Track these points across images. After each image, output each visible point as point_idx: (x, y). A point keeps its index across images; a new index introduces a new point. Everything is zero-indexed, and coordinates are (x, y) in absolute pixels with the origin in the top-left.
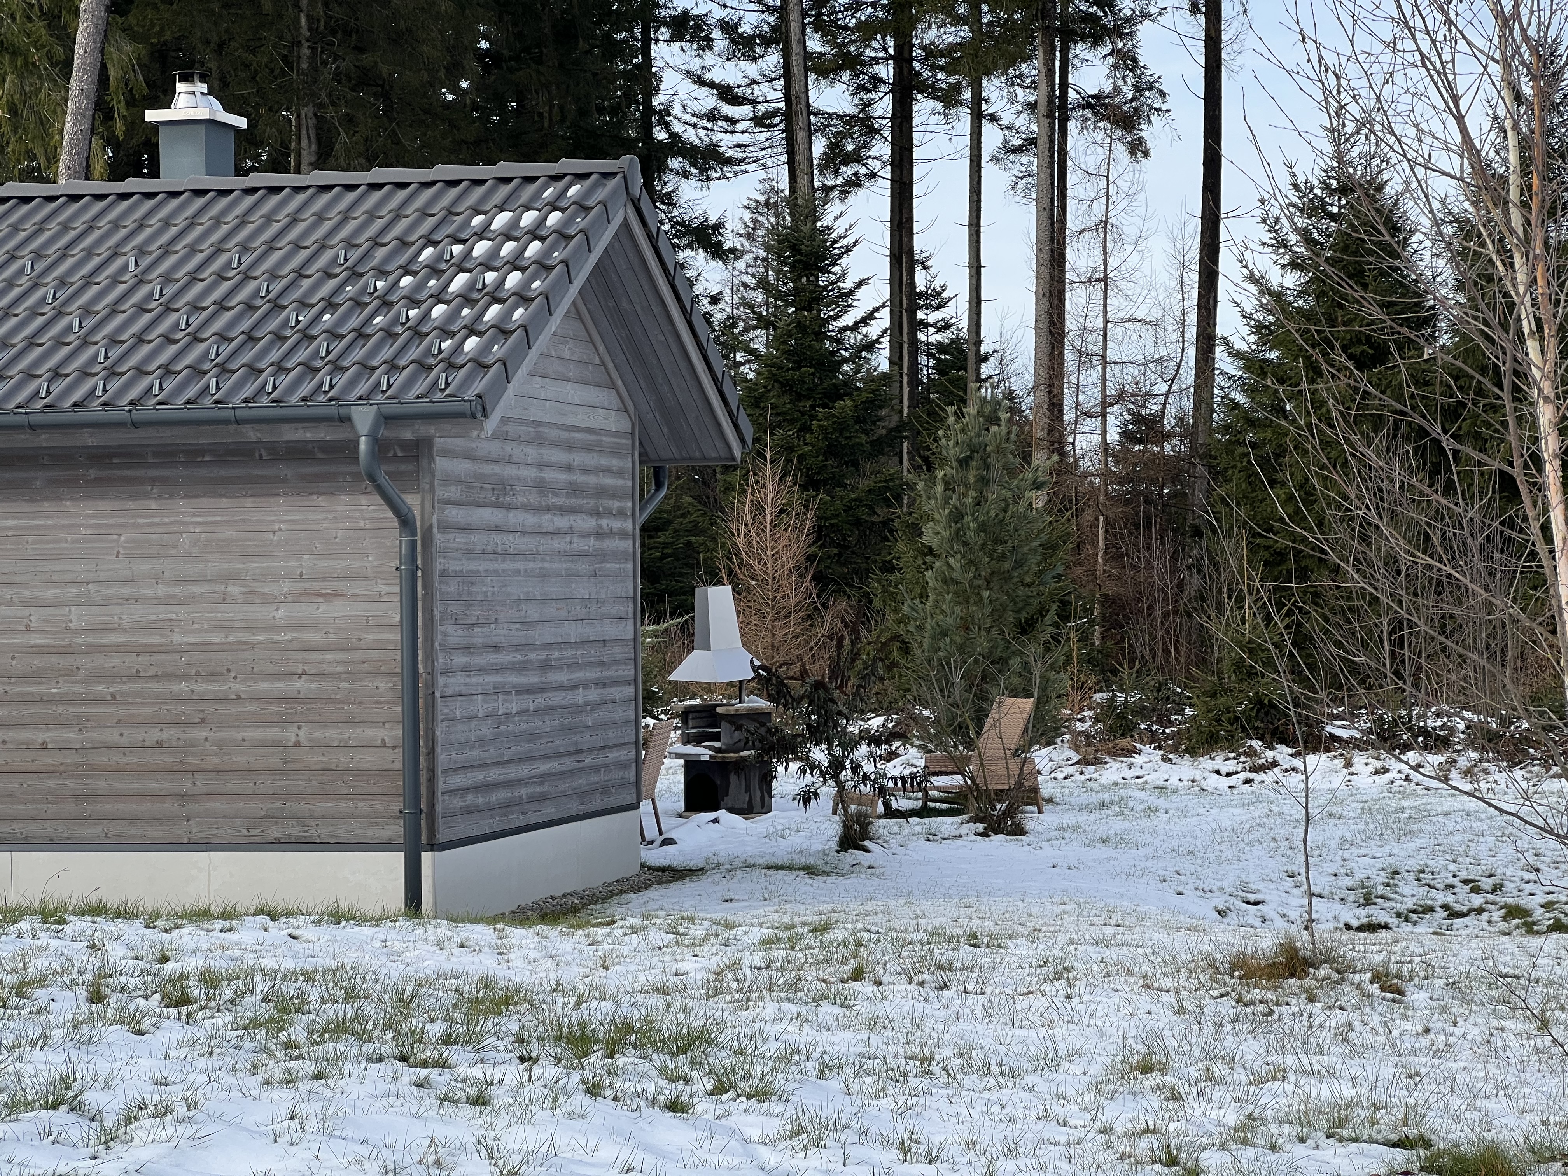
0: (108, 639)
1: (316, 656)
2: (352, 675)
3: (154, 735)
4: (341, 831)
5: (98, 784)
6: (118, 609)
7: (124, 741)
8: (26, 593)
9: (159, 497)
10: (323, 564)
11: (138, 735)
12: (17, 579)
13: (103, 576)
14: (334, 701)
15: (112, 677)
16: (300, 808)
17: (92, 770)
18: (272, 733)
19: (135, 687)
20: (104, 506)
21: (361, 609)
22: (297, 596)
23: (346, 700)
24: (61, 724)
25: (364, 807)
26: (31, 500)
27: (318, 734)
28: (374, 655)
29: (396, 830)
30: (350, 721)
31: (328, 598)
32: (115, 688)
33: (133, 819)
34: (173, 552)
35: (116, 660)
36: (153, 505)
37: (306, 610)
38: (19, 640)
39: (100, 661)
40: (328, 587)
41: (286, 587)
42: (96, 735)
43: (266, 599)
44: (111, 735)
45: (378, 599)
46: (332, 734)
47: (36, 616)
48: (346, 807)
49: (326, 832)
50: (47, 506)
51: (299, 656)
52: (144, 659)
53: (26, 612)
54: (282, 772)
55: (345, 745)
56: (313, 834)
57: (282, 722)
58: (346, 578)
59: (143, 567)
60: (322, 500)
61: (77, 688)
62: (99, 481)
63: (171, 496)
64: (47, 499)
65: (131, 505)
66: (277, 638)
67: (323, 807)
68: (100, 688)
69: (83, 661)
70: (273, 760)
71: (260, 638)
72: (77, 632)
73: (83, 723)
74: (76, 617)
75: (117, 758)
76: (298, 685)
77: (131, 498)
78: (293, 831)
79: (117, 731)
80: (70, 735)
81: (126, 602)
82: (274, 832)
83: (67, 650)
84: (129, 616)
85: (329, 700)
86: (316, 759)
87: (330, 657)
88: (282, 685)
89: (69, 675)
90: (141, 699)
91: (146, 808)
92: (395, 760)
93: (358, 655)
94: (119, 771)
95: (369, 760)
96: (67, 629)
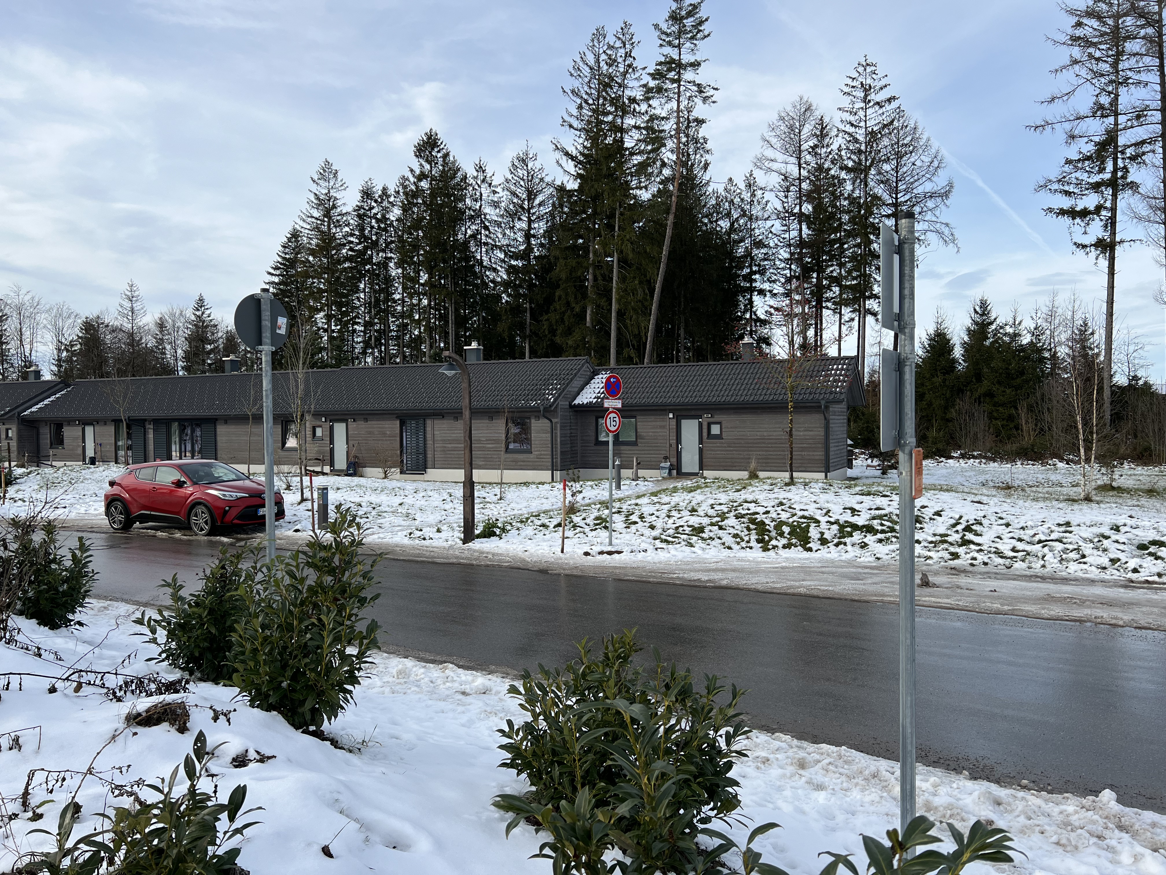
1: (808, 440)
2: (815, 444)
3: (779, 453)
4: (812, 469)
5: (769, 461)
6: (773, 432)
7: (774, 454)
8: (757, 430)
9: (780, 414)
10: (809, 425)
11: (776, 453)
12: (755, 427)
13: (770, 427)
15: (771, 443)
16: (805, 465)
17: (768, 459)
18: (800, 453)
19: (776, 445)
20: (770, 416)
21: (816, 433)
22: (805, 430)
23: (813, 448)
24: (762, 451)
25: (816, 465)
26: (757, 415)
27: (808, 453)
28: (818, 440)
29: (823, 469)
30: (814, 451)
31: (810, 431)
32: (772, 445)
33: (775, 467)
34: (782, 423)
35: (772, 441)
36: (779, 416)
37: (806, 433)
38: (756, 437)
39: (769, 441)
40: (810, 429)
41: (803, 429)
42: (769, 453)
43: (799, 431)
45: (819, 431)
46: (811, 453)
47: (759, 434)
48: (813, 465)
49: (809, 469)
50: (760, 416)
51: (805, 440)
52: (778, 441)
53: (757, 433)
54: (802, 459)
55: (813, 455)
56: (807, 470)
57: (802, 451)
58: (814, 428)
59: (777, 426)
60: (809, 415)
61: (766, 445)
62: (770, 412)
63: (782, 414)
64: (760, 414)
66: (801, 437)
67: (809, 465)
68: (770, 445)
69: (766, 441)
70: (800, 457)
71: (798, 437)
73: (767, 451)
74: (765, 434)
75: (772, 457)
76: (805, 445)
77: (775, 414)
78: (803, 469)
79: (772, 452)
80: (764, 453)
82: (800, 469)
83: (764, 439)
84: (775, 434)
85: (810, 448)
86: (808, 457)
87: (810, 440)
88: (802, 445)
89: (764, 443)
90: (777, 447)
92: (823, 458)
93: (815, 440)
94: (773, 459)
95: (817, 457)
96: (764, 436)
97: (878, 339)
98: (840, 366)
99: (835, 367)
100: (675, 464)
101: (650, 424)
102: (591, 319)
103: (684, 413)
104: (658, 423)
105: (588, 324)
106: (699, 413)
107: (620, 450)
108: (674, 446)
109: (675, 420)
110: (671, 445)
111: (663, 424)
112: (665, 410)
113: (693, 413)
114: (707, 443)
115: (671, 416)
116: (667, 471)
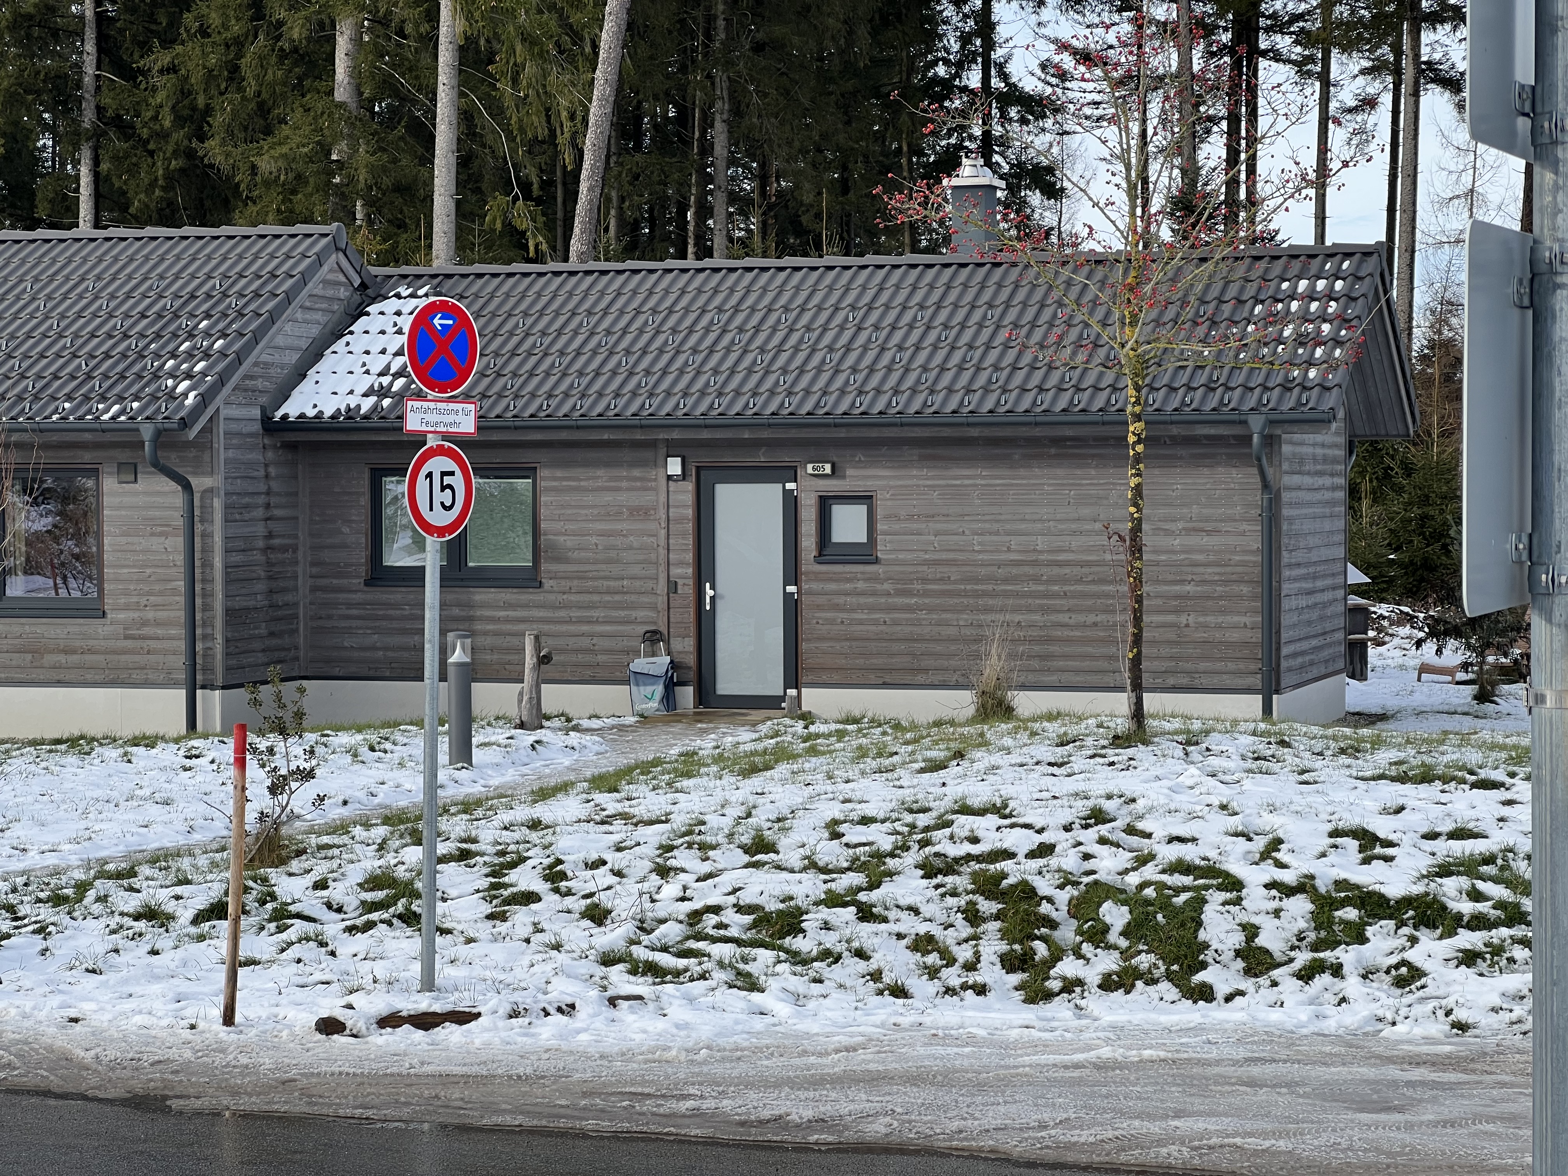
0: (1062, 557)
1: (1201, 570)
2: (1226, 583)
3: (1091, 618)
4: (1215, 681)
5: (1055, 649)
6: (1069, 538)
7: (1072, 622)
8: (1008, 527)
9: (1097, 466)
10: (1204, 511)
11: (1080, 618)
12: (1003, 517)
13: (1058, 517)
14: (1213, 598)
15: (1063, 580)
16: (1189, 666)
17: (1050, 640)
18: (1170, 618)
19: (1079, 588)
20: (1060, 472)
21: (1232, 540)
22: (1188, 531)
23: (1221, 598)
24: (1030, 610)
25: (1231, 666)
26: (1011, 467)
27: (1201, 619)
28: (1239, 569)
29: (1257, 681)
30: (1223, 612)
31: (1209, 533)
32: (1066, 588)
33: (1077, 671)
34: (1105, 502)
35: (1067, 570)
36: (1093, 472)
37: (1194, 540)
38: (1003, 557)
39: (1056, 570)
40: (1209, 526)
41: (1180, 525)
42: (1054, 617)
43: (1168, 533)
44: (1063, 618)
45: (1243, 534)
46: (1210, 619)
47: (1015, 542)
48: (1219, 665)
49: (1205, 681)
50: (1022, 472)
51: (1189, 569)
52: (1085, 570)
53: (1008, 538)
54: (1177, 643)
55: (1219, 627)
56: (1197, 683)
57: (1177, 611)
58: (1221, 521)
59: (1086, 511)
60: (1206, 471)
61: (1041, 588)
62: (1057, 456)
63: (1105, 466)
64: (1022, 466)
65: (1078, 472)
66: (1174, 557)
67: (1203, 666)
68: (1056, 588)
69: (1044, 570)
70: (1171, 635)
71: (1163, 558)
72: (1041, 552)
73: (1045, 610)
74: (1041, 542)
75: (1067, 633)
76: (1188, 588)
77: (1079, 467)
78: (1184, 681)
79: (1067, 615)
80: (1036, 617)
81: (1074, 533)
82: (1171, 681)
83: (1035, 563)
84: (1076, 542)
85: (1209, 598)
86: (1200, 635)
87: (1210, 570)
88: (1177, 588)
89: (1036, 579)
90: (1084, 595)
91: (1086, 664)
92: (1256, 636)
93: (1229, 569)
94: (1069, 641)
95: (1235, 636)
96: (1035, 550)
97: (1467, 179)
98: (1321, 284)
99: (1303, 285)
100: (691, 660)
101: (589, 499)
102: (355, 72)
103: (728, 458)
104: (623, 498)
105: (342, 94)
106: (785, 458)
107: (470, 606)
108: (687, 589)
109: (689, 486)
110: (673, 587)
111: (646, 499)
112: (652, 444)
113: (762, 458)
114: (818, 577)
115: (674, 466)
116: (659, 689)
